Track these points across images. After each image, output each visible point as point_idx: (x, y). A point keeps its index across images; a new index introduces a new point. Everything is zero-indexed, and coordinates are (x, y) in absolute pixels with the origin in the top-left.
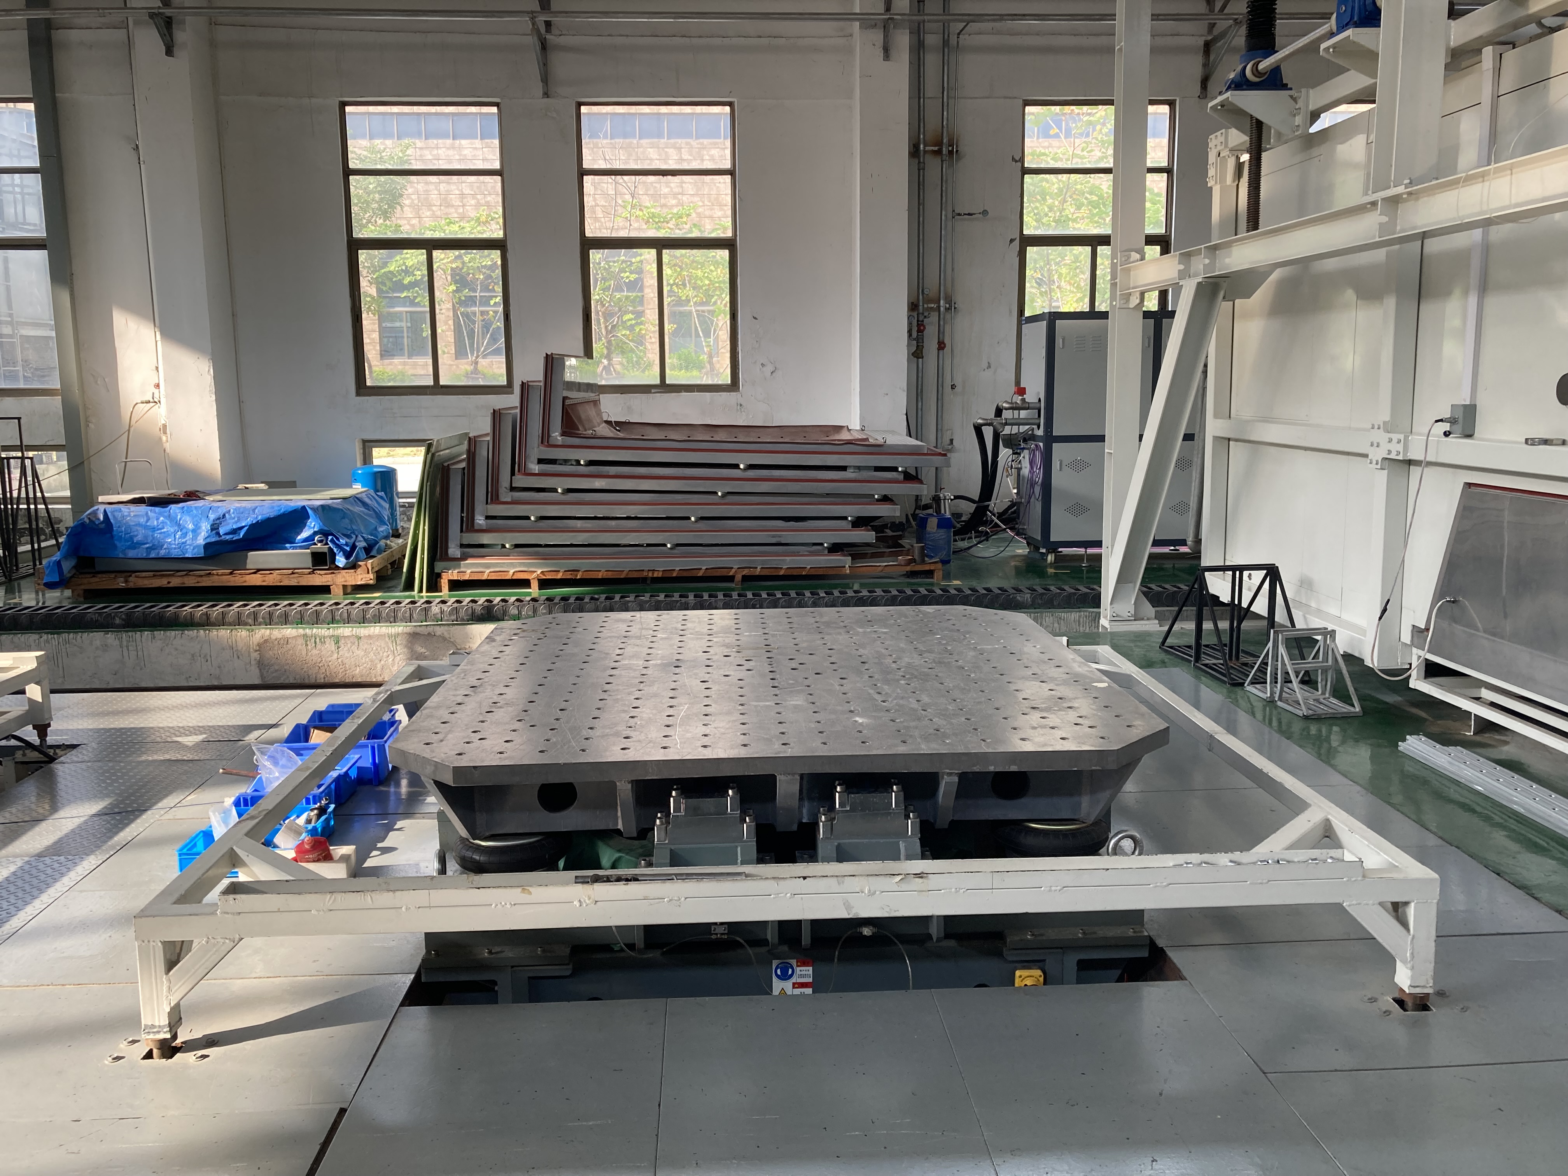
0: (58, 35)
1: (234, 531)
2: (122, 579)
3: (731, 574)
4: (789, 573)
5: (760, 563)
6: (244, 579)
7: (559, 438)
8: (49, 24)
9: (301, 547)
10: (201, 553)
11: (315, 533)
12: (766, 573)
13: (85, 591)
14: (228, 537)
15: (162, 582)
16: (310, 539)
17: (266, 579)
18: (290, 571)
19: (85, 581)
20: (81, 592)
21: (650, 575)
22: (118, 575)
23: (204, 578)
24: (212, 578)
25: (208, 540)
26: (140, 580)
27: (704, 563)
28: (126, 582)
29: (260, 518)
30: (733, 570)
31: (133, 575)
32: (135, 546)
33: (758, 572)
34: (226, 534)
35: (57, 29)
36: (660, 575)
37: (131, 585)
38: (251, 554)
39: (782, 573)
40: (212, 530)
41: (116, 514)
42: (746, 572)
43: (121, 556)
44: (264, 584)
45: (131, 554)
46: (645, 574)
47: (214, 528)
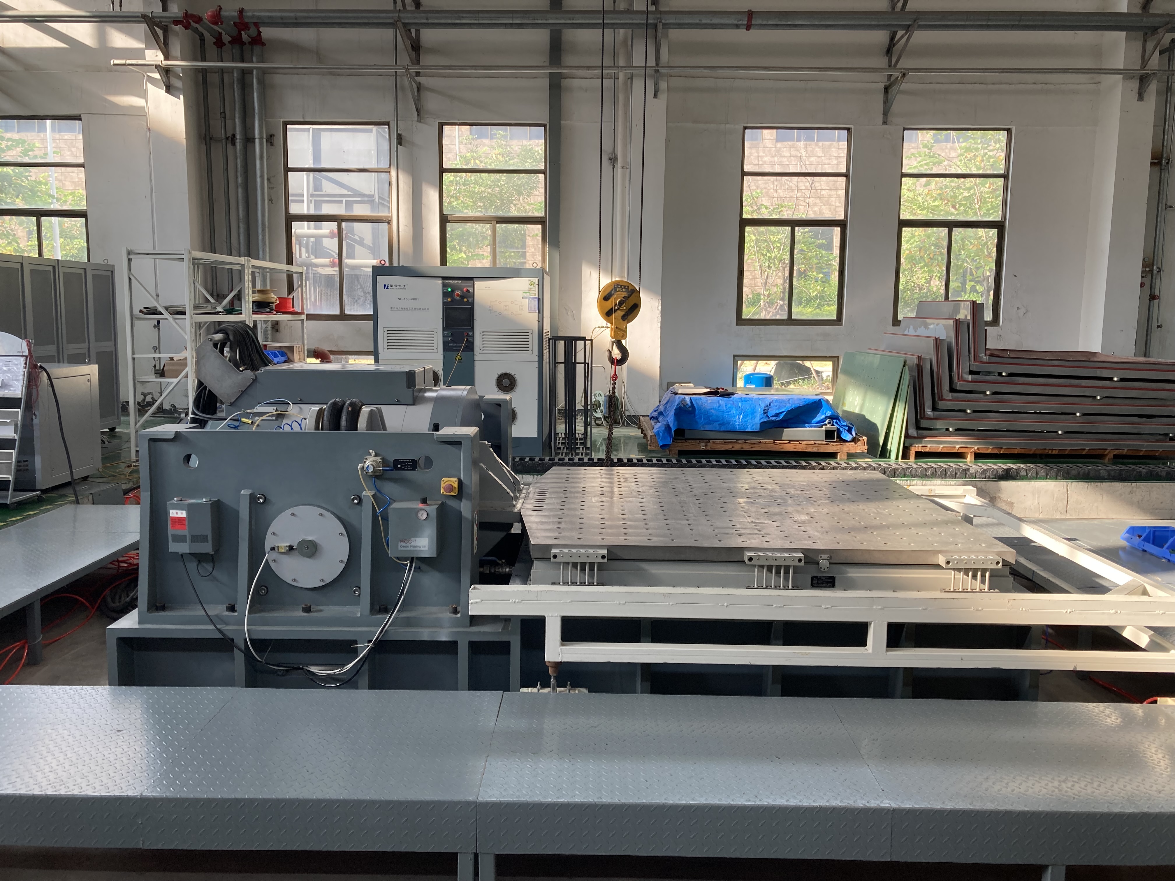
0: (565, 83)
1: (777, 415)
2: (703, 444)
3: (1106, 453)
4: (1147, 454)
5: (1127, 446)
6: (782, 447)
7: (985, 357)
8: (561, 76)
9: (815, 427)
10: (757, 428)
11: (827, 418)
12: (1130, 453)
13: (679, 451)
14: (774, 418)
15: (728, 447)
16: (823, 421)
17: (797, 447)
18: (813, 442)
19: (680, 444)
20: (677, 452)
21: (1050, 452)
22: (702, 441)
23: (756, 445)
24: (761, 445)
25: (763, 420)
26: (714, 445)
27: (1087, 445)
28: (706, 446)
29: (793, 407)
30: (1107, 451)
31: (711, 441)
32: (710, 422)
33: (1125, 452)
34: (772, 416)
35: (565, 78)
36: (1057, 452)
37: (709, 448)
38: (786, 430)
39: (1142, 454)
40: (764, 413)
41: (698, 401)
42: (1116, 452)
43: (702, 429)
44: (795, 450)
45: (708, 428)
46: (1046, 451)
47: (765, 412)
